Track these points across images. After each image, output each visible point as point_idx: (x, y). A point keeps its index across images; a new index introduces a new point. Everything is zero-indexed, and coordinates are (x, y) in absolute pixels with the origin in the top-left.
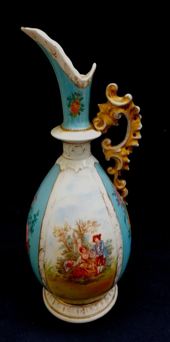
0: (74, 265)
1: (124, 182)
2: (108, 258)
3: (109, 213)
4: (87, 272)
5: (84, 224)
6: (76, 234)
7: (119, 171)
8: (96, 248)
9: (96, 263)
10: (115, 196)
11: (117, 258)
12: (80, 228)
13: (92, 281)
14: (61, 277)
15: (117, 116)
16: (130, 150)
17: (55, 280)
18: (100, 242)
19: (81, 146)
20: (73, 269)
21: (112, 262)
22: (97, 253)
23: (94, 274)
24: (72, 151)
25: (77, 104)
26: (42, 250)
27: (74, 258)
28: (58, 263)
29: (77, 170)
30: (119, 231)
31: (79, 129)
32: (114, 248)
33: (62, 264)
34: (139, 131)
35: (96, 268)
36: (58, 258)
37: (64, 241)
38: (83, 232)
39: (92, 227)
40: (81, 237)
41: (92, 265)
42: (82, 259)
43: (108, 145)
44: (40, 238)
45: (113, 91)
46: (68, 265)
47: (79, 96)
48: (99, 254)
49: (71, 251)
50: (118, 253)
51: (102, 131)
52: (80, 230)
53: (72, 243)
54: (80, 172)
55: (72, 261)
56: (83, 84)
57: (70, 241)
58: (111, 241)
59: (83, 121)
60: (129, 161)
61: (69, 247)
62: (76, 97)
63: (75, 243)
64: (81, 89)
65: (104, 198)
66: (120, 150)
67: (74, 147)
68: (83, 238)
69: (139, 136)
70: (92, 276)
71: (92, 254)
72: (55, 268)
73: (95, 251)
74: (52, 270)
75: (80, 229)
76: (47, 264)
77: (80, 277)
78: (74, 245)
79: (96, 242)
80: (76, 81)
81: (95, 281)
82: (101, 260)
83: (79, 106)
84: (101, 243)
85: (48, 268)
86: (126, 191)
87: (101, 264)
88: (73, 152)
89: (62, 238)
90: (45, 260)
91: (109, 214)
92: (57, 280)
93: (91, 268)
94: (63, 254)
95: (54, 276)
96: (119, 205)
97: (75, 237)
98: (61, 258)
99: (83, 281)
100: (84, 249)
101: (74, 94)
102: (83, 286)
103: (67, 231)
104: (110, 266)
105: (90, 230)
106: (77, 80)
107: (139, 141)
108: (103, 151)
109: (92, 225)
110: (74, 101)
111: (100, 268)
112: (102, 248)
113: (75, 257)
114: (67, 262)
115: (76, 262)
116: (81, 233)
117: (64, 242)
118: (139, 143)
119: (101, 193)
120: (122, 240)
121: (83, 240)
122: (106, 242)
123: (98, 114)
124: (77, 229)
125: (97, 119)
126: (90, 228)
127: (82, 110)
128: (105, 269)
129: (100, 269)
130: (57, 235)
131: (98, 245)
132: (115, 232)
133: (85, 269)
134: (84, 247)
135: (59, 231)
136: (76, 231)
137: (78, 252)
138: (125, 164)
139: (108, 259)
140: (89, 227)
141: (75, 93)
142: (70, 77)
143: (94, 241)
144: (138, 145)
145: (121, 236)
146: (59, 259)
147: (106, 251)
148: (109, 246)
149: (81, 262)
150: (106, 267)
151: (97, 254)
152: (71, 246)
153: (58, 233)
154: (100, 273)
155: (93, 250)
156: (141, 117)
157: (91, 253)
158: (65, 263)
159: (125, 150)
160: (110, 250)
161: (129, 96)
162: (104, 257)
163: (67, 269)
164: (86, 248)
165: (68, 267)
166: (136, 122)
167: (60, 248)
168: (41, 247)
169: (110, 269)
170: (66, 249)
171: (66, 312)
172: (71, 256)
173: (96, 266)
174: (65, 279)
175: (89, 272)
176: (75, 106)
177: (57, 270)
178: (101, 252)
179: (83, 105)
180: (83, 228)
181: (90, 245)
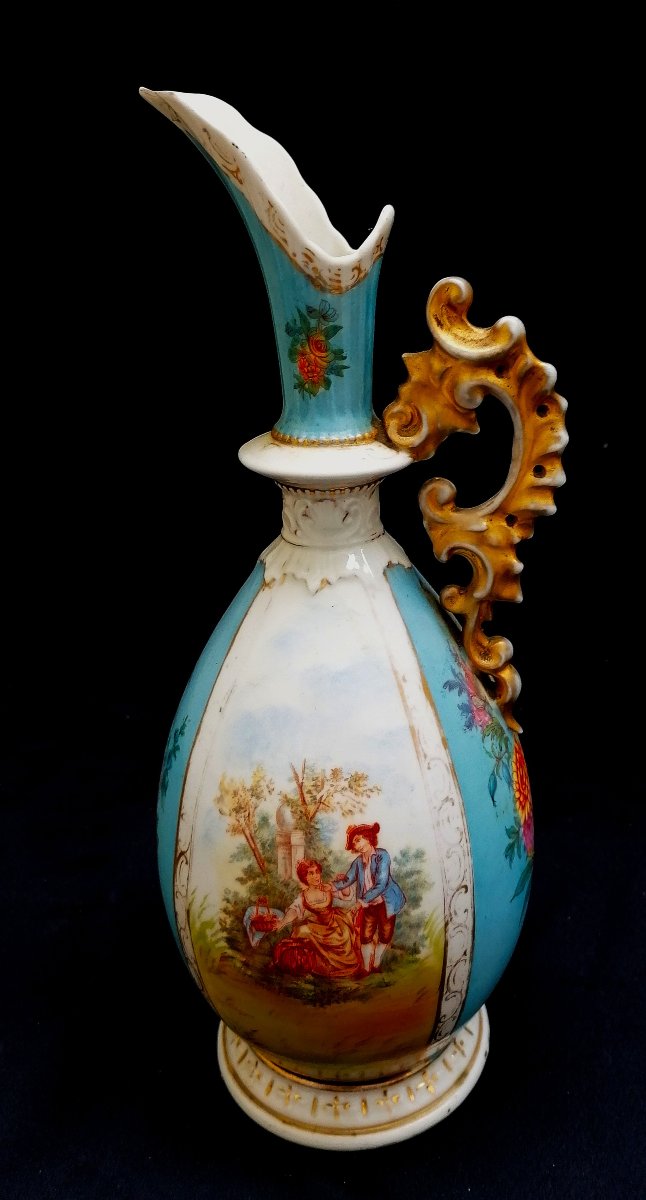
0: (279, 927)
1: (504, 647)
2: (405, 918)
3: (420, 749)
4: (322, 957)
5: (320, 779)
6: (288, 813)
7: (481, 602)
8: (357, 875)
9: (359, 930)
10: (456, 691)
11: (446, 924)
12: (305, 791)
13: (345, 994)
14: (239, 965)
15: (467, 397)
16: (523, 526)
17: (219, 972)
18: (373, 852)
19: (332, 500)
20: (273, 939)
21: (424, 938)
22: (361, 894)
23: (352, 971)
24: (305, 515)
25: (319, 347)
26: (182, 858)
27: (279, 901)
28: (225, 911)
29: (314, 584)
30: (459, 822)
31: (324, 437)
32: (434, 883)
33: (239, 916)
34: (554, 455)
35: (356, 949)
36: (227, 891)
37: (247, 832)
38: (312, 808)
39: (348, 793)
40: (304, 825)
41: (343, 937)
42: (306, 905)
43: (442, 505)
44: (180, 816)
45: (451, 306)
46: (259, 923)
47: (323, 322)
48: (370, 896)
49: (269, 872)
50: (447, 905)
51: (414, 451)
52: (304, 801)
53: (273, 845)
54: (327, 590)
55: (272, 911)
56: (337, 278)
57: (265, 835)
58: (419, 855)
59: (341, 411)
60: (519, 566)
61: (263, 856)
62: (313, 322)
63: (281, 843)
64: (328, 297)
65: (406, 693)
66: (484, 524)
67: (309, 504)
68: (312, 831)
69: (557, 476)
70: (343, 978)
71: (344, 895)
72: (218, 926)
73: (354, 886)
74: (209, 932)
75: (302, 794)
76: (195, 909)
77: (299, 972)
78: (281, 853)
79: (357, 851)
80: (311, 265)
81: (354, 999)
82: (376, 920)
83: (324, 354)
84: (379, 859)
85: (198, 925)
86: (512, 679)
87: (376, 937)
88: (309, 521)
89: (242, 820)
90: (190, 893)
91: (421, 755)
92: (225, 973)
93: (338, 947)
94: (241, 881)
95: (217, 956)
96: (469, 726)
97: (284, 821)
98: (236, 894)
99: (310, 991)
100: (312, 873)
101: (305, 312)
102: (309, 1007)
103: (258, 797)
104: (416, 951)
105: (338, 803)
106: (311, 261)
107: (557, 493)
108: (425, 523)
109: (347, 786)
110: (308, 339)
111: (374, 953)
112: (383, 876)
113: (282, 895)
114: (254, 909)
115: (285, 914)
116: (306, 811)
117: (248, 836)
118: (557, 502)
119: (395, 673)
120: (469, 861)
121: (312, 839)
122: (399, 857)
123: (405, 390)
124: (294, 796)
125: (396, 408)
126: (338, 797)
127: (338, 371)
128: (394, 959)
129: (373, 957)
130: (226, 810)
131: (364, 865)
132: (438, 824)
133: (318, 946)
134: (314, 862)
135: (235, 793)
136: (287, 801)
137: (290, 878)
138: (506, 576)
139: (406, 923)
140: (336, 791)
141: (310, 310)
142: (290, 250)
143: (351, 846)
144: (552, 509)
145: (466, 846)
146: (230, 897)
147: (396, 889)
148: (410, 874)
149: (300, 917)
150: (398, 952)
151: (362, 898)
152: (268, 854)
153: (229, 803)
154: (374, 970)
155: (345, 879)
156: (564, 403)
157: (339, 889)
158: (247, 913)
159: (505, 524)
160: (414, 887)
161: (513, 324)
162: (390, 912)
163: (254, 934)
164: (320, 869)
165: (258, 930)
166: (547, 424)
167: (235, 857)
168: (182, 847)
169: (416, 961)
170: (252, 861)
171: (274, 1101)
172: (267, 892)
173: (359, 942)
174: (249, 973)
175: (332, 959)
176: (313, 357)
177: (225, 934)
178: (376, 891)
179: (339, 354)
180: (315, 793)
181: (337, 861)
